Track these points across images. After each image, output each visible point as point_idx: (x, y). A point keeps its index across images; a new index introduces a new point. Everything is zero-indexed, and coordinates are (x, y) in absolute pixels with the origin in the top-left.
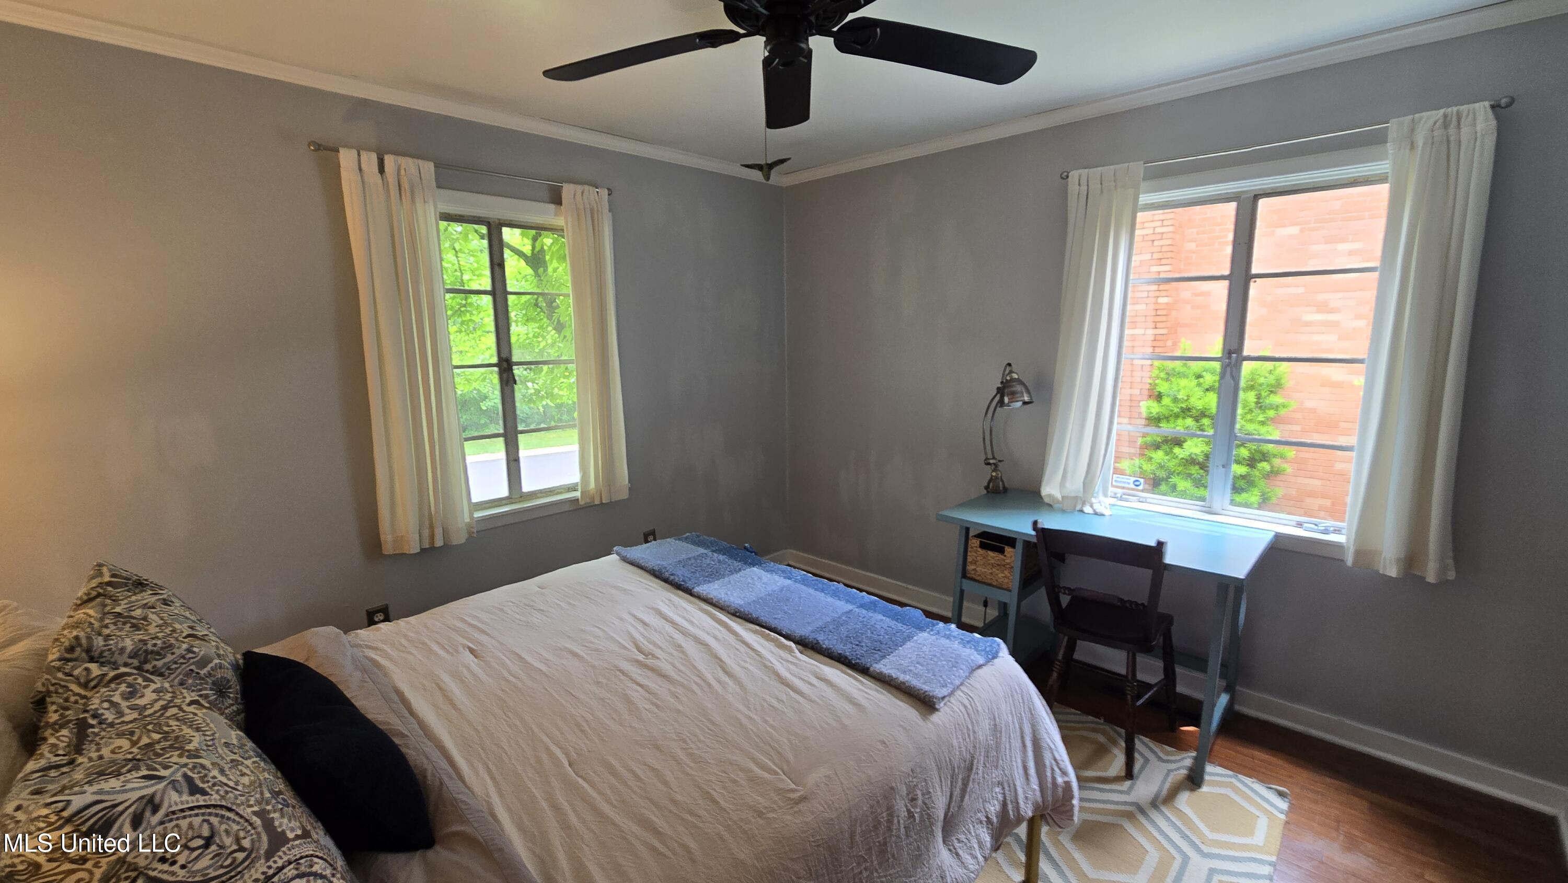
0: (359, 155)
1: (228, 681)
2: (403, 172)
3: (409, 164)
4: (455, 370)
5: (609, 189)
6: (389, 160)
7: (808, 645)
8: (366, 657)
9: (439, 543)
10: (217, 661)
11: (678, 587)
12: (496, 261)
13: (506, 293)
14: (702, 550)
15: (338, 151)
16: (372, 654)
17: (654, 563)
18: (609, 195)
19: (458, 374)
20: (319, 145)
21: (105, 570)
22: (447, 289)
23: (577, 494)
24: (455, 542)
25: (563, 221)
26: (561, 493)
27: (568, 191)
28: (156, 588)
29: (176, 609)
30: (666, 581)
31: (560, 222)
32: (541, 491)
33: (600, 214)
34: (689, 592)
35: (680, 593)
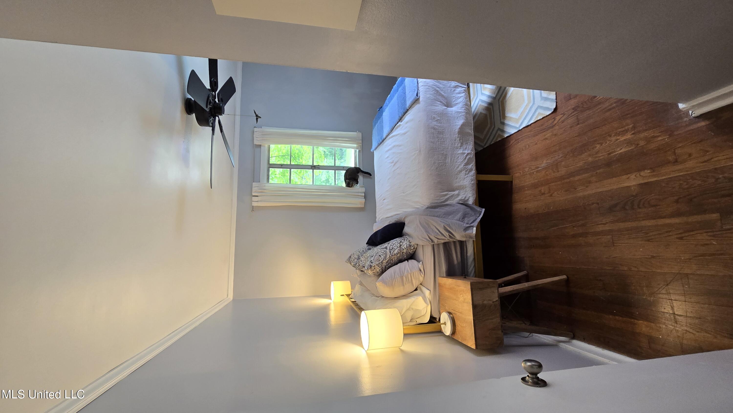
0: (253, 201)
1: (369, 248)
2: (257, 191)
3: (254, 189)
4: (314, 184)
5: (254, 128)
6: (254, 194)
7: (400, 119)
8: (380, 220)
9: (363, 195)
10: (364, 249)
11: (383, 141)
12: (280, 166)
13: (290, 165)
14: (377, 125)
15: (253, 206)
16: (380, 219)
17: (377, 145)
18: (256, 128)
19: (315, 183)
20: (252, 210)
21: (346, 261)
22: (290, 183)
23: (357, 150)
24: (364, 191)
25: (266, 145)
26: (356, 154)
27: (256, 142)
28: (351, 255)
29: (355, 253)
30: (381, 143)
31: (267, 146)
32: (355, 161)
33: (264, 132)
34: (384, 140)
35: (384, 141)
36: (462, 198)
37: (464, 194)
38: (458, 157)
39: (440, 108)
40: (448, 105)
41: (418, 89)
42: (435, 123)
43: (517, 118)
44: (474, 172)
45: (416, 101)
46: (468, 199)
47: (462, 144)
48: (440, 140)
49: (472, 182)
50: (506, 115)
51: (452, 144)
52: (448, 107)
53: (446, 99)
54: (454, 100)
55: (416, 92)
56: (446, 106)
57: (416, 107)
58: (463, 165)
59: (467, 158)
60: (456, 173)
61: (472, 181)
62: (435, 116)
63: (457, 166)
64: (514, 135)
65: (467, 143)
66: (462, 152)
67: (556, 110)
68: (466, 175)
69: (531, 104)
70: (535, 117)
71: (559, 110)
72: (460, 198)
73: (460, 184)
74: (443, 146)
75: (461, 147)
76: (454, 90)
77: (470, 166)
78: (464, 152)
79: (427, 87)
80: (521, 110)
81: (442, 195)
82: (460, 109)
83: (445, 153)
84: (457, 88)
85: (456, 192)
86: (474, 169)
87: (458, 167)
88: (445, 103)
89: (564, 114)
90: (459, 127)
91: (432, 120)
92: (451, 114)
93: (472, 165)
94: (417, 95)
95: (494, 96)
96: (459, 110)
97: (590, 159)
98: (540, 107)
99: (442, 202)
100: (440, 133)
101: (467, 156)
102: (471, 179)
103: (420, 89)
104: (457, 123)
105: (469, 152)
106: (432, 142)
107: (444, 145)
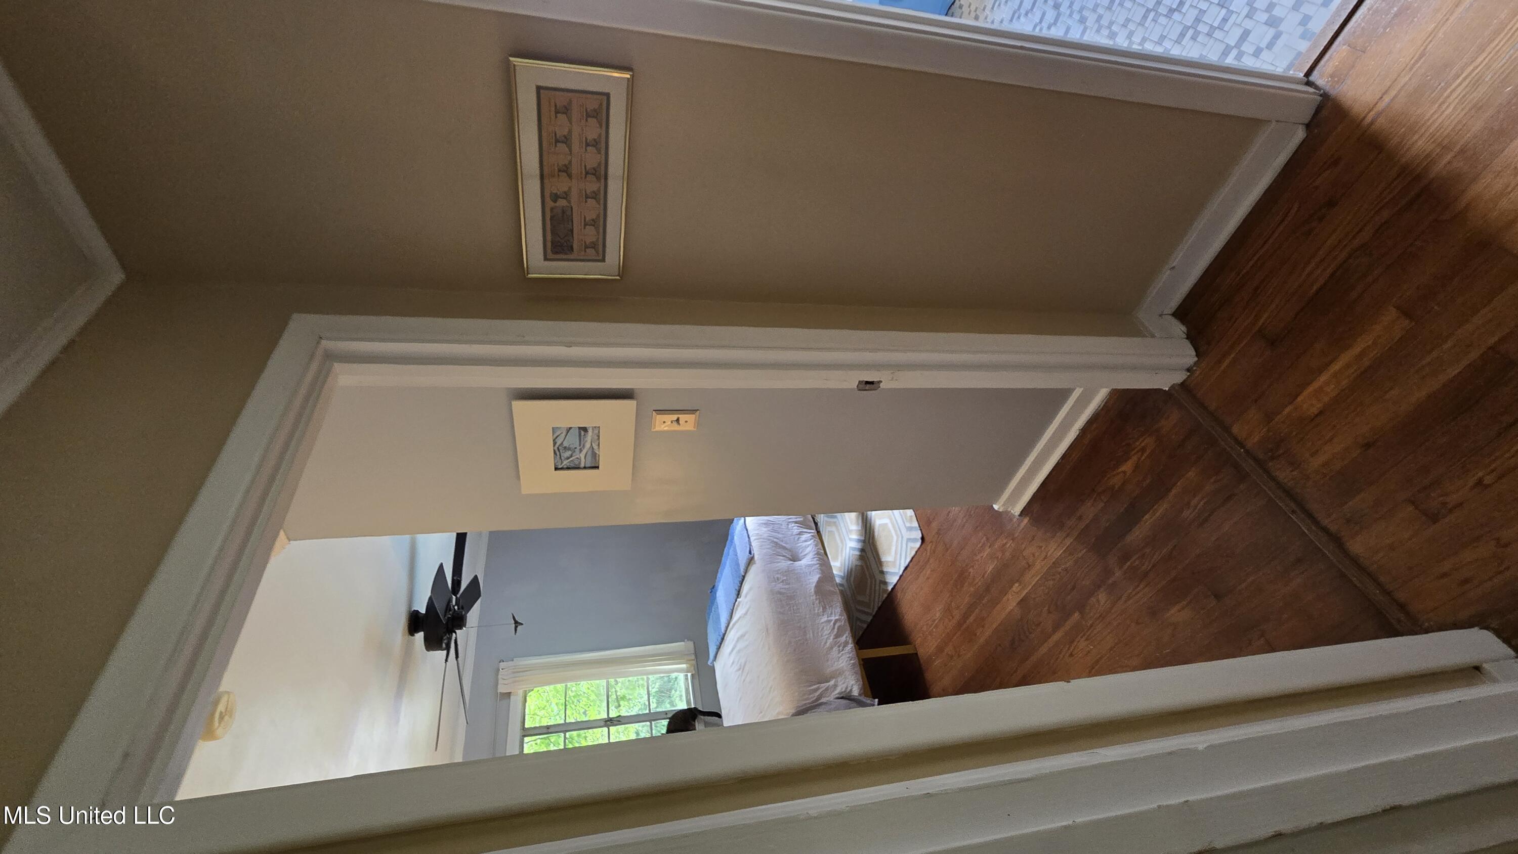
17: (715, 647)
18: (504, 662)
25: (521, 692)
32: (687, 696)
33: (515, 668)
34: (724, 636)
36: (842, 689)
37: (844, 683)
38: (823, 628)
39: (784, 564)
40: (795, 558)
41: (750, 545)
42: (781, 585)
43: (893, 560)
44: (850, 646)
45: (751, 561)
46: (851, 690)
47: (824, 608)
48: (792, 608)
49: (852, 662)
50: (882, 560)
51: (810, 610)
52: (795, 561)
53: (790, 551)
54: (801, 550)
55: (748, 549)
56: (791, 560)
57: (753, 569)
58: (832, 638)
59: (836, 627)
60: (825, 652)
61: (851, 660)
62: (779, 576)
63: (824, 640)
64: (898, 585)
65: (832, 606)
66: (826, 619)
67: (923, 539)
68: (839, 653)
69: (900, 539)
70: (908, 553)
71: (926, 539)
72: (838, 690)
73: (834, 668)
74: (797, 616)
75: (823, 612)
76: (799, 538)
77: (843, 639)
78: (829, 618)
79: (762, 540)
80: (893, 549)
81: (811, 690)
82: (812, 561)
83: (803, 626)
84: (802, 535)
85: (832, 683)
86: (850, 642)
87: (826, 643)
88: (790, 557)
89: (931, 542)
90: (814, 584)
91: (776, 582)
92: (801, 569)
93: (847, 637)
94: (750, 553)
95: (863, 538)
96: (810, 563)
97: (972, 589)
98: (909, 540)
99: (813, 702)
100: (791, 598)
101: (834, 624)
102: (849, 657)
103: (752, 544)
104: (810, 581)
105: (837, 618)
106: (780, 613)
107: (799, 614)
